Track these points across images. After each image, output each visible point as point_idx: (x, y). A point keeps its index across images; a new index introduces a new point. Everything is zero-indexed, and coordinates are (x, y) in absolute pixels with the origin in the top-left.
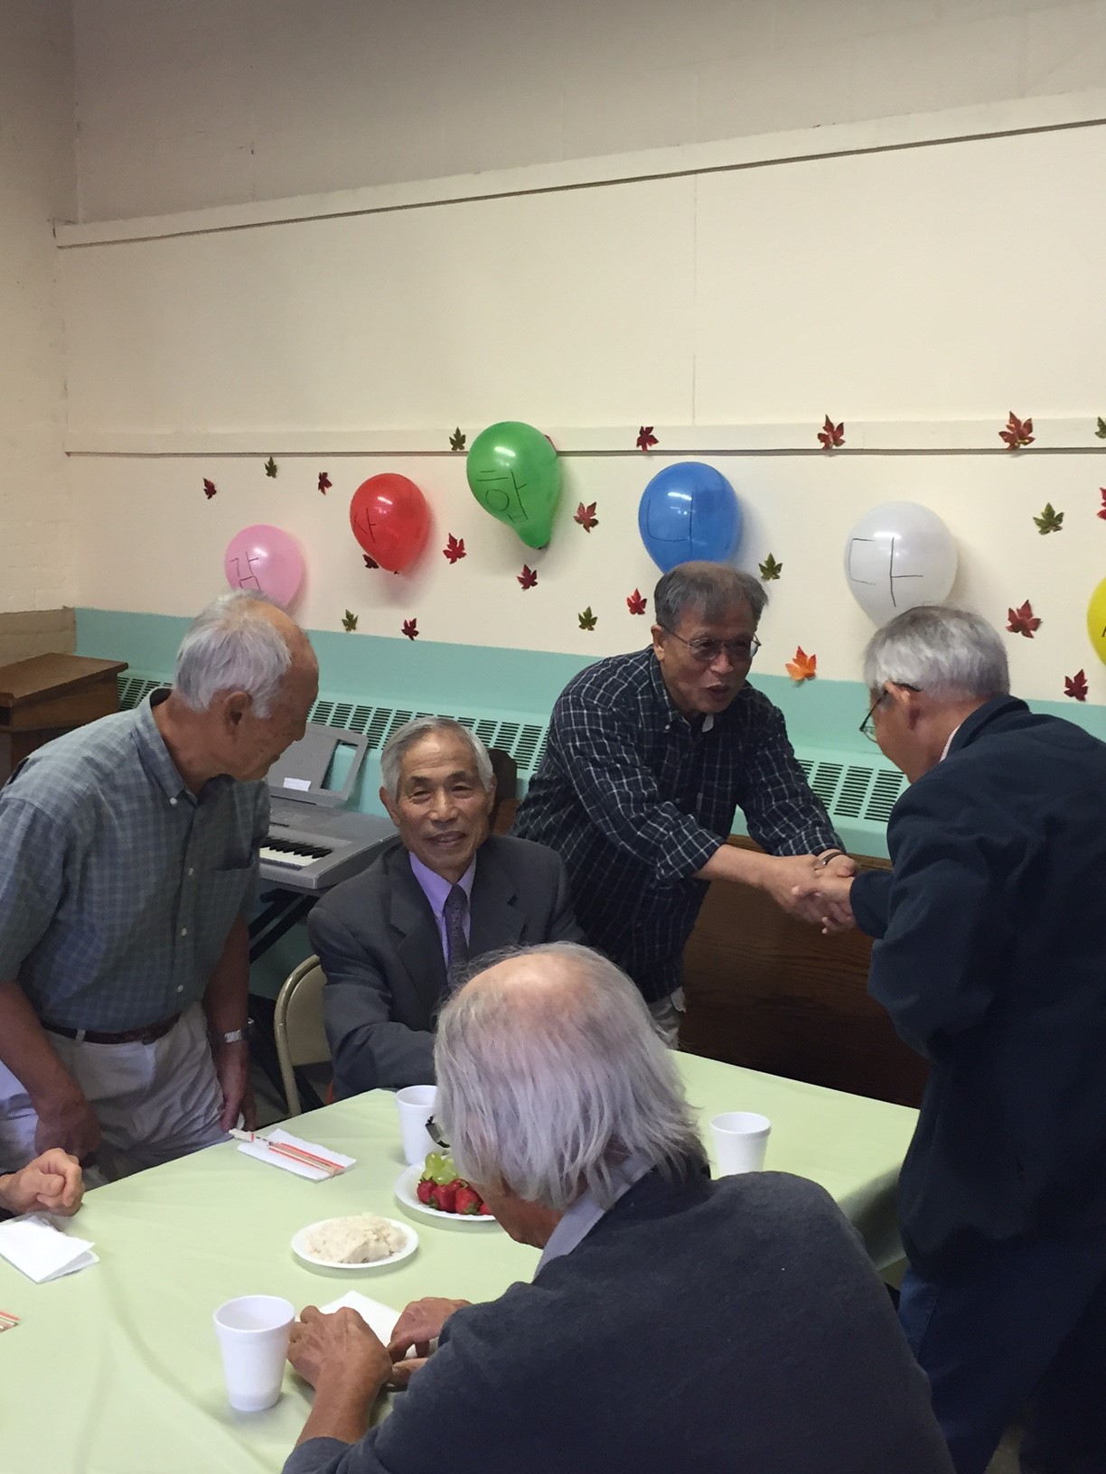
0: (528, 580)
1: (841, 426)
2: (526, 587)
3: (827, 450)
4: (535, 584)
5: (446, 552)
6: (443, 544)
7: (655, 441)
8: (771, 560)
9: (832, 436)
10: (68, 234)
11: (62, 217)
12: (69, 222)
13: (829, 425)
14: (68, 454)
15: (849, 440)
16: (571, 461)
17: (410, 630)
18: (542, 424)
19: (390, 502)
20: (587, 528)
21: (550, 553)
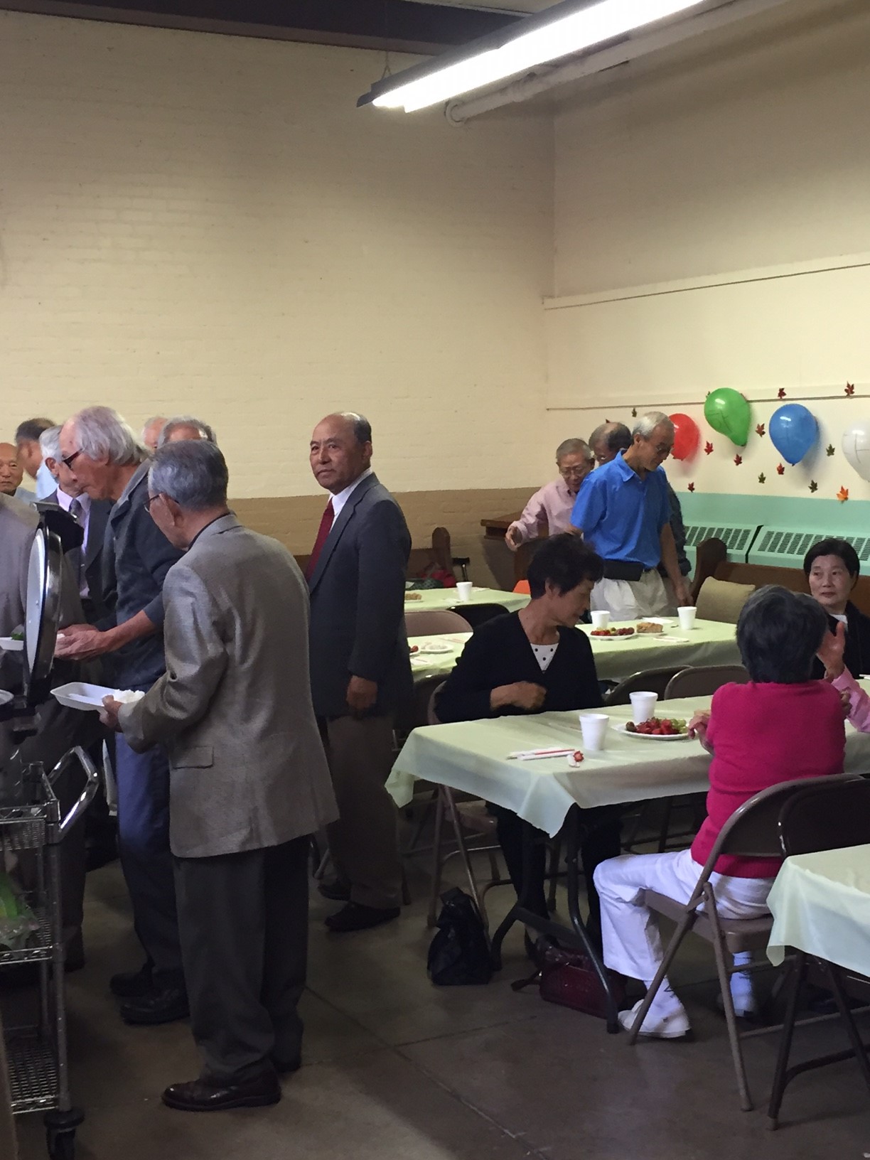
0: (738, 461)
1: (853, 386)
2: (737, 464)
3: (848, 396)
4: (741, 463)
5: (706, 450)
6: (704, 446)
7: (784, 394)
8: (831, 447)
9: (850, 390)
10: (549, 303)
11: (546, 295)
12: (552, 297)
13: (848, 386)
14: (548, 409)
15: (856, 391)
16: (754, 405)
17: (691, 488)
18: (738, 388)
20: (761, 435)
21: (747, 446)
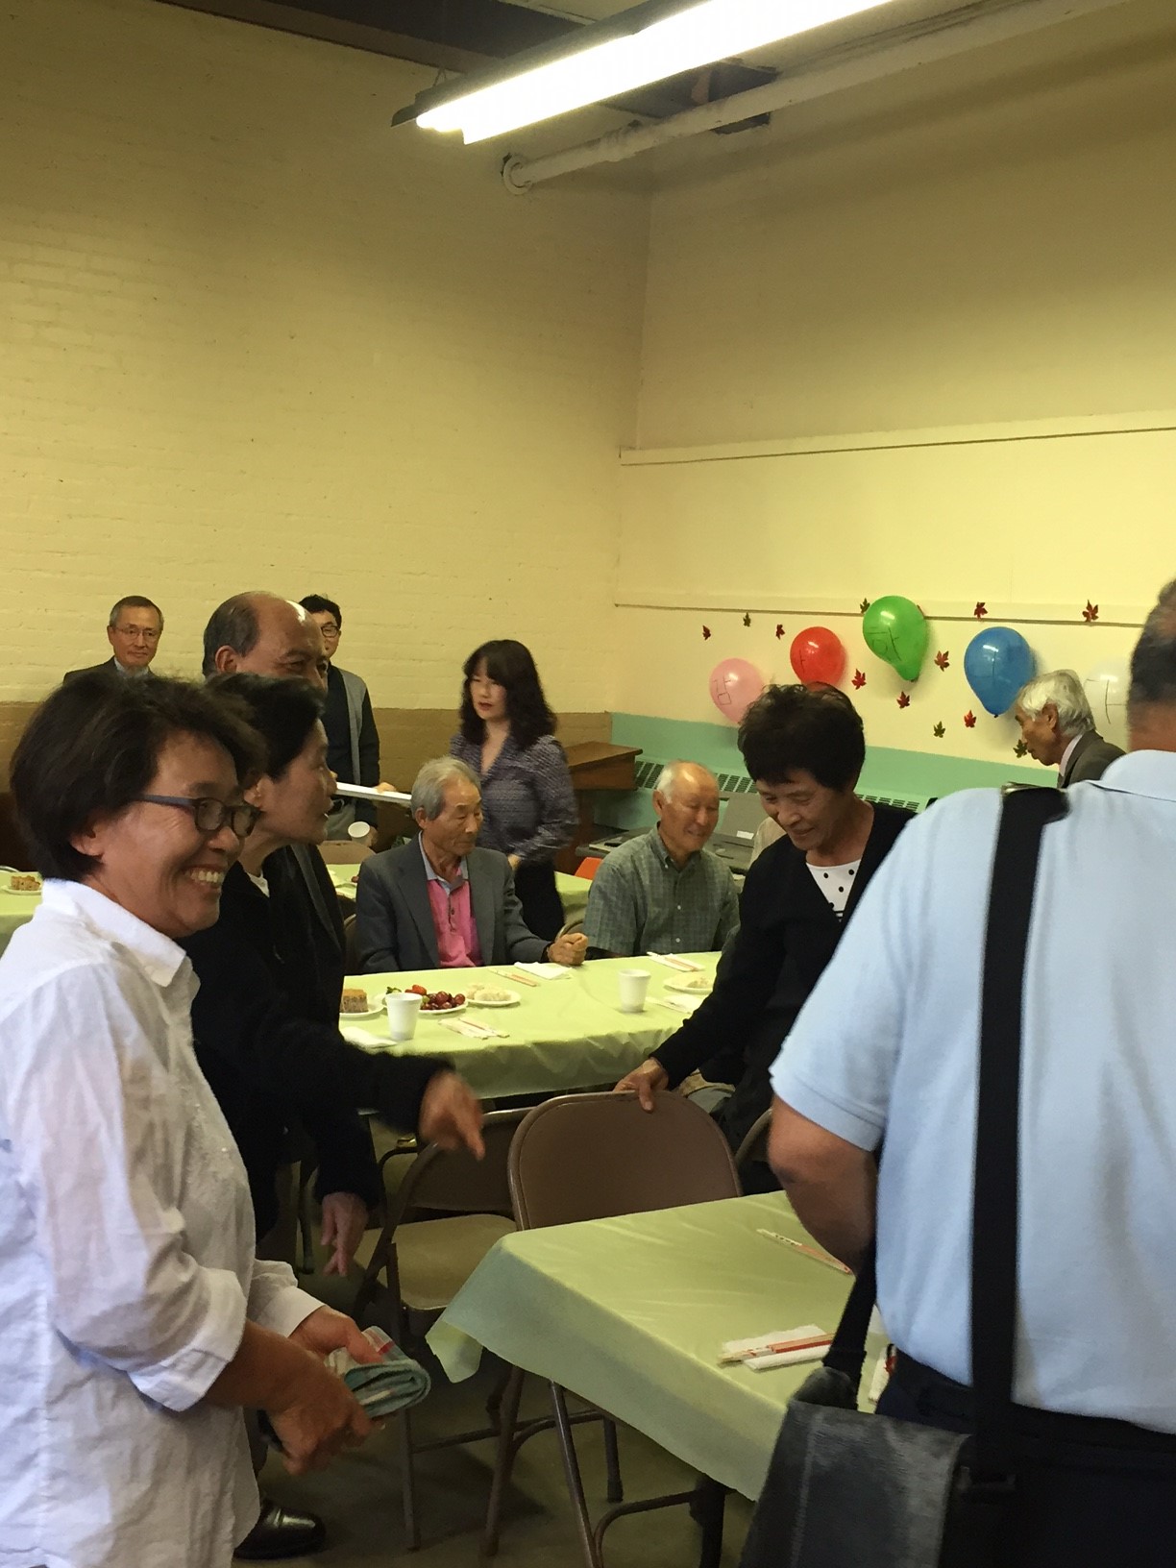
0: (904, 702)
1: (1096, 607)
2: (902, 707)
3: (1088, 622)
4: (908, 705)
5: (853, 682)
6: (852, 676)
7: (985, 612)
9: (1091, 613)
10: (629, 456)
11: (625, 445)
12: (632, 448)
13: (1089, 606)
14: (617, 605)
15: (1101, 616)
16: (935, 624)
18: (914, 598)
19: (816, 646)
20: (942, 668)
21: (919, 684)
